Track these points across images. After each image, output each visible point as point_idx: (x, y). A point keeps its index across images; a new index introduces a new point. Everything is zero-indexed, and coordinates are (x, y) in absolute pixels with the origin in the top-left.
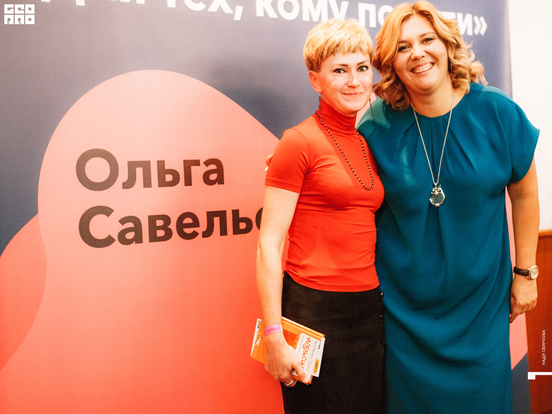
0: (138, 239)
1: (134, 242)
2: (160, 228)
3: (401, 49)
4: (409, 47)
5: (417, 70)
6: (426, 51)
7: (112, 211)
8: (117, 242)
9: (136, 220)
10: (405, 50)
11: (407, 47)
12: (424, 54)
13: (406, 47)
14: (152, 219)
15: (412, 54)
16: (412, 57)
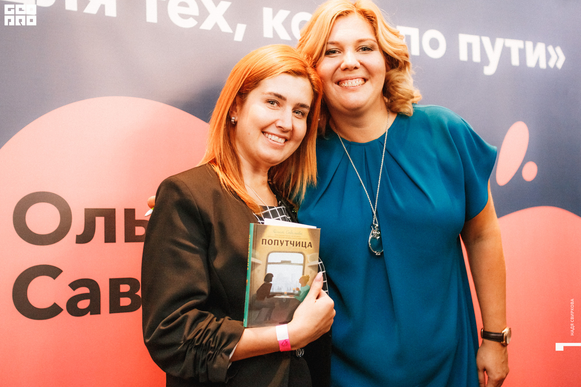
0: (95, 309)
1: (89, 313)
2: (125, 295)
3: (329, 53)
4: (340, 52)
5: (345, 84)
6: (361, 62)
7: (60, 271)
8: (65, 313)
9: (92, 284)
10: (334, 54)
11: (338, 51)
12: (358, 65)
13: (336, 51)
14: (115, 283)
15: (343, 62)
16: (343, 66)
